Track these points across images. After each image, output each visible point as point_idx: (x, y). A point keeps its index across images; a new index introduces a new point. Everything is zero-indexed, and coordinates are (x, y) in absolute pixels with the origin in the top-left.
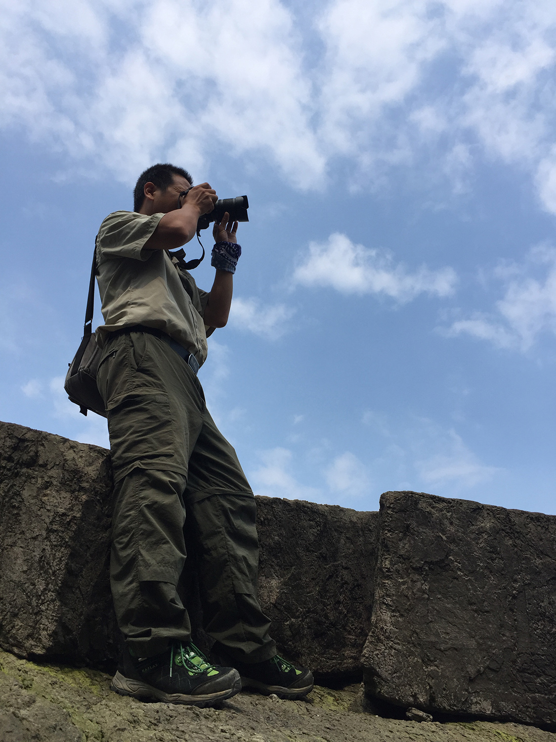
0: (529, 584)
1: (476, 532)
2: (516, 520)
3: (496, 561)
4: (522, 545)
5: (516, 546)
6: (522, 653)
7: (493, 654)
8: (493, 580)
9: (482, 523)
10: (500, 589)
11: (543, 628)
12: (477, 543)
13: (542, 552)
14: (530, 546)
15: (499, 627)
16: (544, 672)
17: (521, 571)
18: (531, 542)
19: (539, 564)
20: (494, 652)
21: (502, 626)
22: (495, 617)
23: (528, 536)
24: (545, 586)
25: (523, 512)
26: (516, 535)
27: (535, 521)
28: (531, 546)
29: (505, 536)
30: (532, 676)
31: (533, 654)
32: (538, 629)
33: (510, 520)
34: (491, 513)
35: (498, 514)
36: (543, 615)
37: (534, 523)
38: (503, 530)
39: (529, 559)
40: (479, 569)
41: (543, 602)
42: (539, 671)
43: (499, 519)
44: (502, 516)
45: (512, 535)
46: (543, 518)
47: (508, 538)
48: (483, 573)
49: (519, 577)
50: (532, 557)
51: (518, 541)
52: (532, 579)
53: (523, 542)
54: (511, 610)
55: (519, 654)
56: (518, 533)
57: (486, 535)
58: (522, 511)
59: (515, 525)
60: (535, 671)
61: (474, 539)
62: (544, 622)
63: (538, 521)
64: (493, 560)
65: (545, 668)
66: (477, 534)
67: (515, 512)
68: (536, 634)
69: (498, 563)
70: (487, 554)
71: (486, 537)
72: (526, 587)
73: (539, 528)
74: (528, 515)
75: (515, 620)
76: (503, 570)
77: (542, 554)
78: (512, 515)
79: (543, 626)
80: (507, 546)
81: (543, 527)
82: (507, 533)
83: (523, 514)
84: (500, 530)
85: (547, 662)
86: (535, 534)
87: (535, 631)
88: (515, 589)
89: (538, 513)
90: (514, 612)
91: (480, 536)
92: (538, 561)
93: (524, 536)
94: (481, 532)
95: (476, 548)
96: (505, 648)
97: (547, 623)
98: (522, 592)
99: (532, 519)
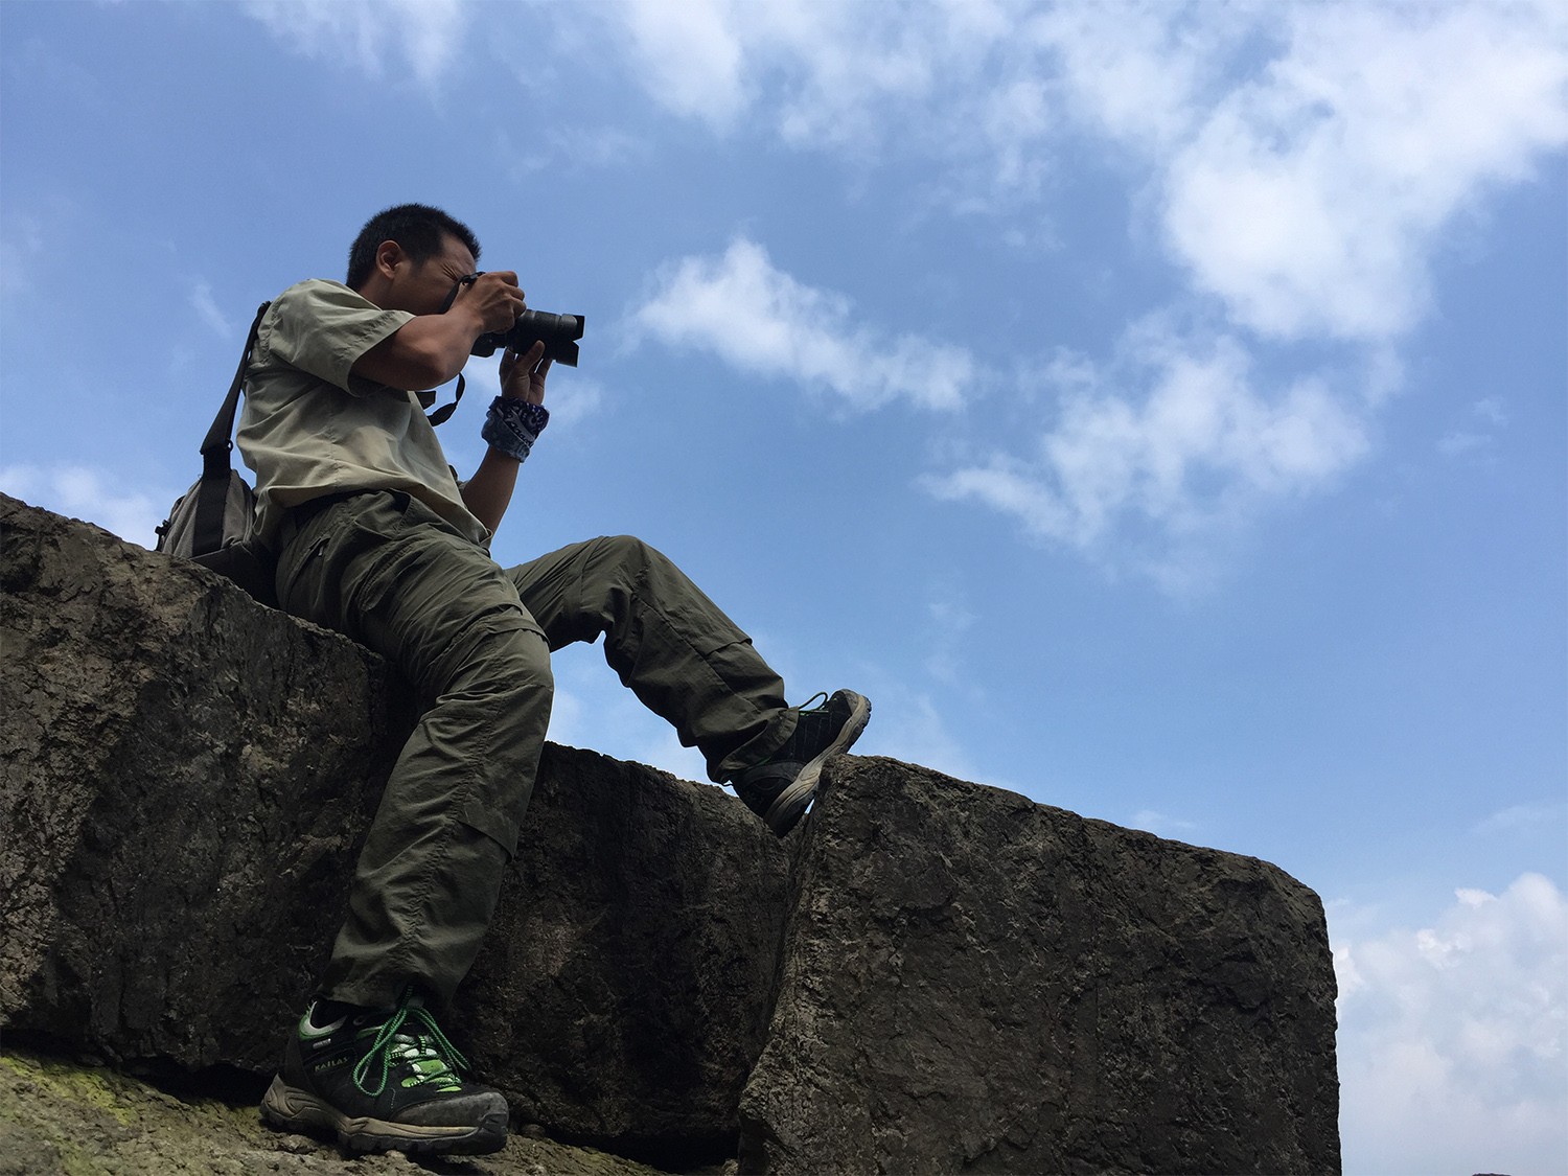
0: (1108, 975)
1: (1015, 858)
2: (1098, 841)
3: (1048, 921)
4: (1102, 894)
5: (1090, 896)
6: (1077, 1116)
7: (1019, 1112)
8: (1036, 960)
9: (1028, 840)
10: (1048, 980)
11: (1125, 1069)
12: (1014, 881)
13: (1141, 913)
14: (1119, 897)
15: (1038, 1057)
16: (1116, 1159)
17: (1095, 947)
18: (1122, 890)
19: (1133, 936)
20: (1021, 1108)
21: (1042, 1056)
22: (1031, 1036)
23: (1118, 876)
24: (1140, 982)
25: (1113, 827)
26: (1094, 872)
27: (1136, 848)
28: (1122, 898)
29: (1072, 872)
30: (1091, 1166)
31: (1099, 1121)
32: (1114, 1068)
33: (1085, 840)
34: (1049, 823)
35: (1062, 826)
36: (1128, 1041)
37: (1132, 852)
38: (1068, 858)
39: (1114, 924)
40: (1012, 935)
41: (1131, 1014)
42: (1107, 1156)
43: (1064, 836)
44: (1071, 830)
45: (1086, 872)
46: (1151, 844)
47: (1077, 877)
48: (1017, 942)
49: (1090, 958)
50: (1119, 921)
51: (1097, 886)
52: (1114, 966)
53: (1106, 888)
54: (1066, 1025)
55: (1071, 1117)
56: (1097, 867)
57: (1033, 865)
58: (1111, 824)
59: (1094, 851)
60: (1099, 1156)
61: (1009, 872)
62: (1129, 1055)
63: (1142, 849)
64: (1041, 917)
65: (1119, 1152)
66: (1015, 862)
67: (1096, 823)
68: (1109, 1080)
69: (1050, 927)
70: (1031, 905)
71: (1033, 869)
72: (1101, 981)
73: (1142, 863)
74: (1122, 834)
75: (1072, 1047)
76: (1059, 941)
77: (1140, 915)
78: (1090, 830)
79: (1125, 1065)
80: (1074, 892)
81: (1150, 861)
82: (1077, 866)
83: (1113, 831)
84: (1063, 859)
85: (1125, 1140)
86: (1132, 875)
87: (1109, 1072)
88: (1078, 982)
89: (1144, 832)
90: (1069, 1029)
91: (1022, 867)
92: (1131, 931)
93: (1109, 876)
94: (1024, 858)
95: (1011, 892)
96: (1044, 1103)
97: (1134, 1059)
98: (1091, 990)
99: (1129, 842)
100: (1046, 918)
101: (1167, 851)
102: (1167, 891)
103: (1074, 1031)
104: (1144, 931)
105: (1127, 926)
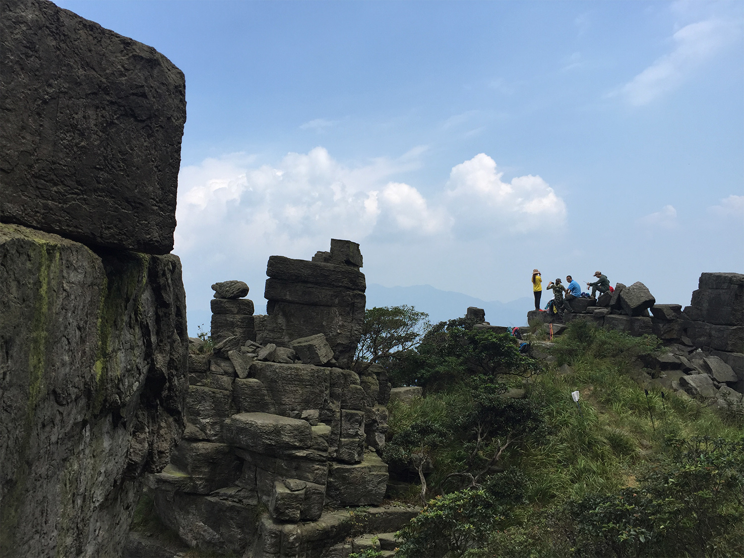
100: (31, 57)
101: (106, 35)
102: (104, 55)
103: (43, 118)
104: (88, 73)
105: (79, 69)
